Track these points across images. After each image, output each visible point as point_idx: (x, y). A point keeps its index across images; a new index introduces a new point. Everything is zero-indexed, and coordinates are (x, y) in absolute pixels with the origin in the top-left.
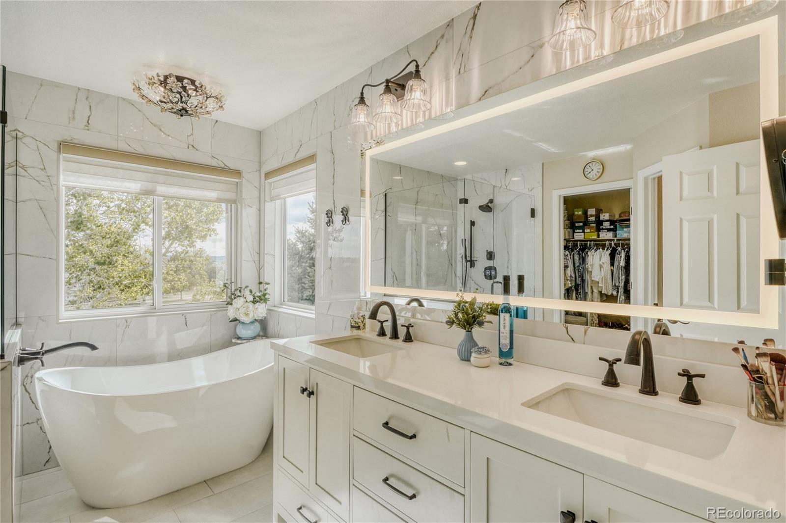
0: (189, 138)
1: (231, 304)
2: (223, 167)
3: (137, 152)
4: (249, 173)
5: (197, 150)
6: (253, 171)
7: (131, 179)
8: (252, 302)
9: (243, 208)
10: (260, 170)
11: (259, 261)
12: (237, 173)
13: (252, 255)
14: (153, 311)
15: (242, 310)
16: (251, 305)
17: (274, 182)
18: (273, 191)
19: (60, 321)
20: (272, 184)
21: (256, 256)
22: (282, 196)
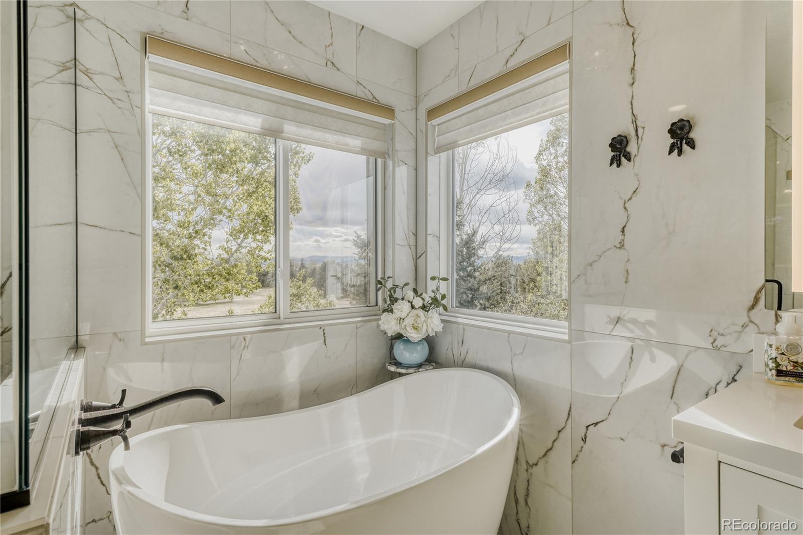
0: (328, 48)
1: (392, 311)
2: (371, 99)
3: (258, 65)
4: (403, 111)
5: (338, 70)
6: (408, 110)
7: (248, 109)
8: (422, 308)
9: (396, 165)
10: (416, 109)
11: (416, 246)
12: (388, 111)
13: (408, 238)
14: (278, 321)
15: (409, 321)
16: (421, 313)
17: (438, 125)
18: (437, 138)
19: (147, 340)
20: (437, 127)
21: (412, 238)
22: (459, 143)
